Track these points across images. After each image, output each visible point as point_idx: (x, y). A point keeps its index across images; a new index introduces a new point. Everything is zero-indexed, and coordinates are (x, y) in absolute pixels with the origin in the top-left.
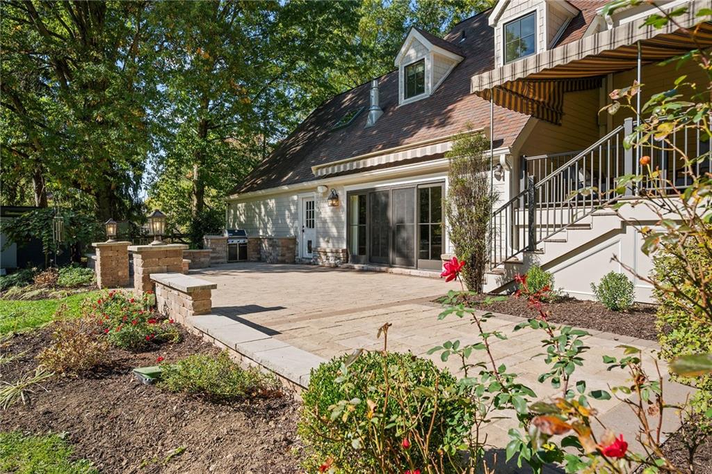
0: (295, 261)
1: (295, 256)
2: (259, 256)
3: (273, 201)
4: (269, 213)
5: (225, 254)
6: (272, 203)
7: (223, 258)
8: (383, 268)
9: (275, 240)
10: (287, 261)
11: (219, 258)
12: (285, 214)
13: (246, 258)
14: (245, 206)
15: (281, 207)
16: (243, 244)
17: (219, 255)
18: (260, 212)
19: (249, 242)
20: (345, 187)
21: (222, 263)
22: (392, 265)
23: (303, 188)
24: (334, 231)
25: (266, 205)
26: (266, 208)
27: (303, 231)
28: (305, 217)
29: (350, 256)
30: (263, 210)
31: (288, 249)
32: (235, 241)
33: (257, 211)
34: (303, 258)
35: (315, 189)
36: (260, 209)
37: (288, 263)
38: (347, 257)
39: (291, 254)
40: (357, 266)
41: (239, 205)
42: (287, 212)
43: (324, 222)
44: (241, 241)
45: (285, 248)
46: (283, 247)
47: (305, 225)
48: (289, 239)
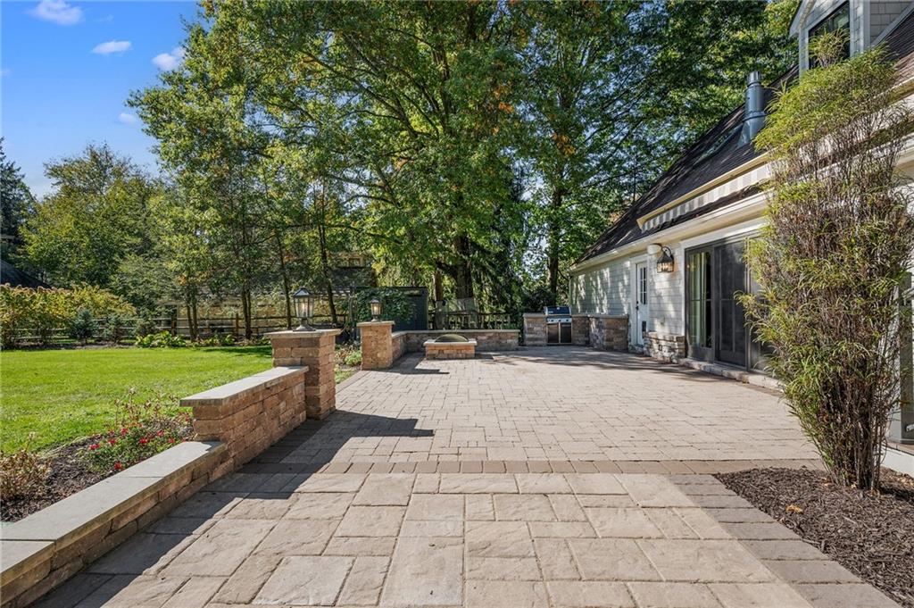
0: (627, 349)
1: (628, 342)
2: (587, 339)
3: (608, 270)
4: (604, 285)
5: (543, 336)
6: (607, 273)
7: (541, 339)
8: (736, 374)
9: (601, 320)
10: (615, 347)
11: (536, 339)
12: (618, 287)
13: (570, 341)
14: (585, 278)
15: (616, 277)
16: (566, 324)
17: (536, 336)
18: (597, 285)
19: (573, 321)
20: (681, 242)
21: (541, 346)
22: (751, 369)
23: (633, 250)
24: (670, 309)
25: (601, 275)
26: (601, 279)
27: (637, 308)
28: (639, 290)
29: (690, 347)
30: (599, 281)
31: (617, 332)
32: (556, 321)
33: (594, 283)
34: (637, 345)
35: (644, 251)
36: (597, 281)
37: (616, 351)
38: (686, 349)
39: (621, 339)
40: (697, 365)
41: (580, 277)
42: (620, 284)
43: (659, 297)
44: (564, 320)
45: (612, 331)
46: (610, 329)
47: (639, 300)
48: (620, 319)
